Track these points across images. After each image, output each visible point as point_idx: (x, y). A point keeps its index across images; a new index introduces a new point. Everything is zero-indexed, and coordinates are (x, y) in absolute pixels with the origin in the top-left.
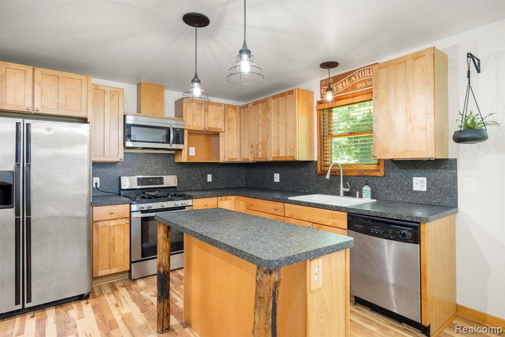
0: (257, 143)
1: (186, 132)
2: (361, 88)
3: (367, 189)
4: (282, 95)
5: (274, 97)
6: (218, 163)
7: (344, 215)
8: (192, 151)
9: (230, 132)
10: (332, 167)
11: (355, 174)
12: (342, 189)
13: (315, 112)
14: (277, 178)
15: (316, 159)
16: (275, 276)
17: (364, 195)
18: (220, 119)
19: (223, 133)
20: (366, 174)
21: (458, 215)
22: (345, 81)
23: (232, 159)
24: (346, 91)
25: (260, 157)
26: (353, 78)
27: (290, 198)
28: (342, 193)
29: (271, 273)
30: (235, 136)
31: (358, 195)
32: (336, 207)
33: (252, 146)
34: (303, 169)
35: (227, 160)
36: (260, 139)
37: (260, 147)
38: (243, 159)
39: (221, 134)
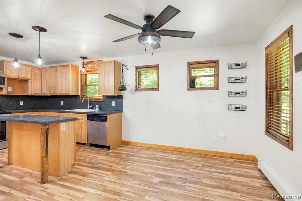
0: (51, 86)
1: (6, 79)
2: (96, 68)
3: (97, 106)
4: (64, 66)
5: (60, 66)
6: (28, 95)
7: (86, 115)
8: (10, 89)
9: (35, 80)
10: (85, 98)
11: (94, 100)
12: (89, 106)
13: (80, 75)
14: (62, 103)
15: (80, 95)
16: (47, 126)
17: (96, 108)
18: (29, 73)
19: (31, 81)
20: (98, 100)
21: (123, 113)
22: (91, 64)
23: (37, 94)
24: (91, 68)
25: (53, 93)
26: (94, 64)
27: (66, 111)
28: (89, 108)
29: (46, 126)
30: (38, 82)
31: (94, 108)
32: (83, 112)
33: (48, 88)
34: (74, 99)
35: (33, 94)
36: (53, 85)
37: (53, 88)
38: (43, 94)
39: (29, 81)
